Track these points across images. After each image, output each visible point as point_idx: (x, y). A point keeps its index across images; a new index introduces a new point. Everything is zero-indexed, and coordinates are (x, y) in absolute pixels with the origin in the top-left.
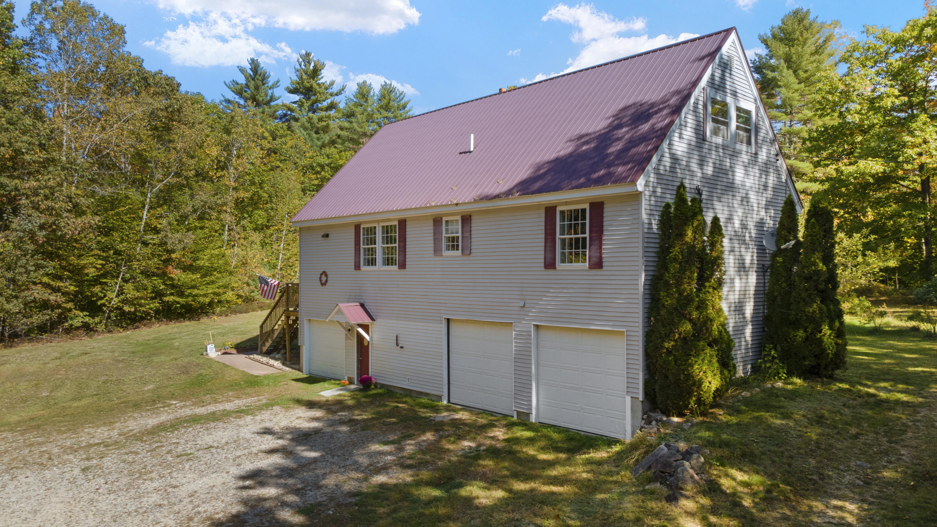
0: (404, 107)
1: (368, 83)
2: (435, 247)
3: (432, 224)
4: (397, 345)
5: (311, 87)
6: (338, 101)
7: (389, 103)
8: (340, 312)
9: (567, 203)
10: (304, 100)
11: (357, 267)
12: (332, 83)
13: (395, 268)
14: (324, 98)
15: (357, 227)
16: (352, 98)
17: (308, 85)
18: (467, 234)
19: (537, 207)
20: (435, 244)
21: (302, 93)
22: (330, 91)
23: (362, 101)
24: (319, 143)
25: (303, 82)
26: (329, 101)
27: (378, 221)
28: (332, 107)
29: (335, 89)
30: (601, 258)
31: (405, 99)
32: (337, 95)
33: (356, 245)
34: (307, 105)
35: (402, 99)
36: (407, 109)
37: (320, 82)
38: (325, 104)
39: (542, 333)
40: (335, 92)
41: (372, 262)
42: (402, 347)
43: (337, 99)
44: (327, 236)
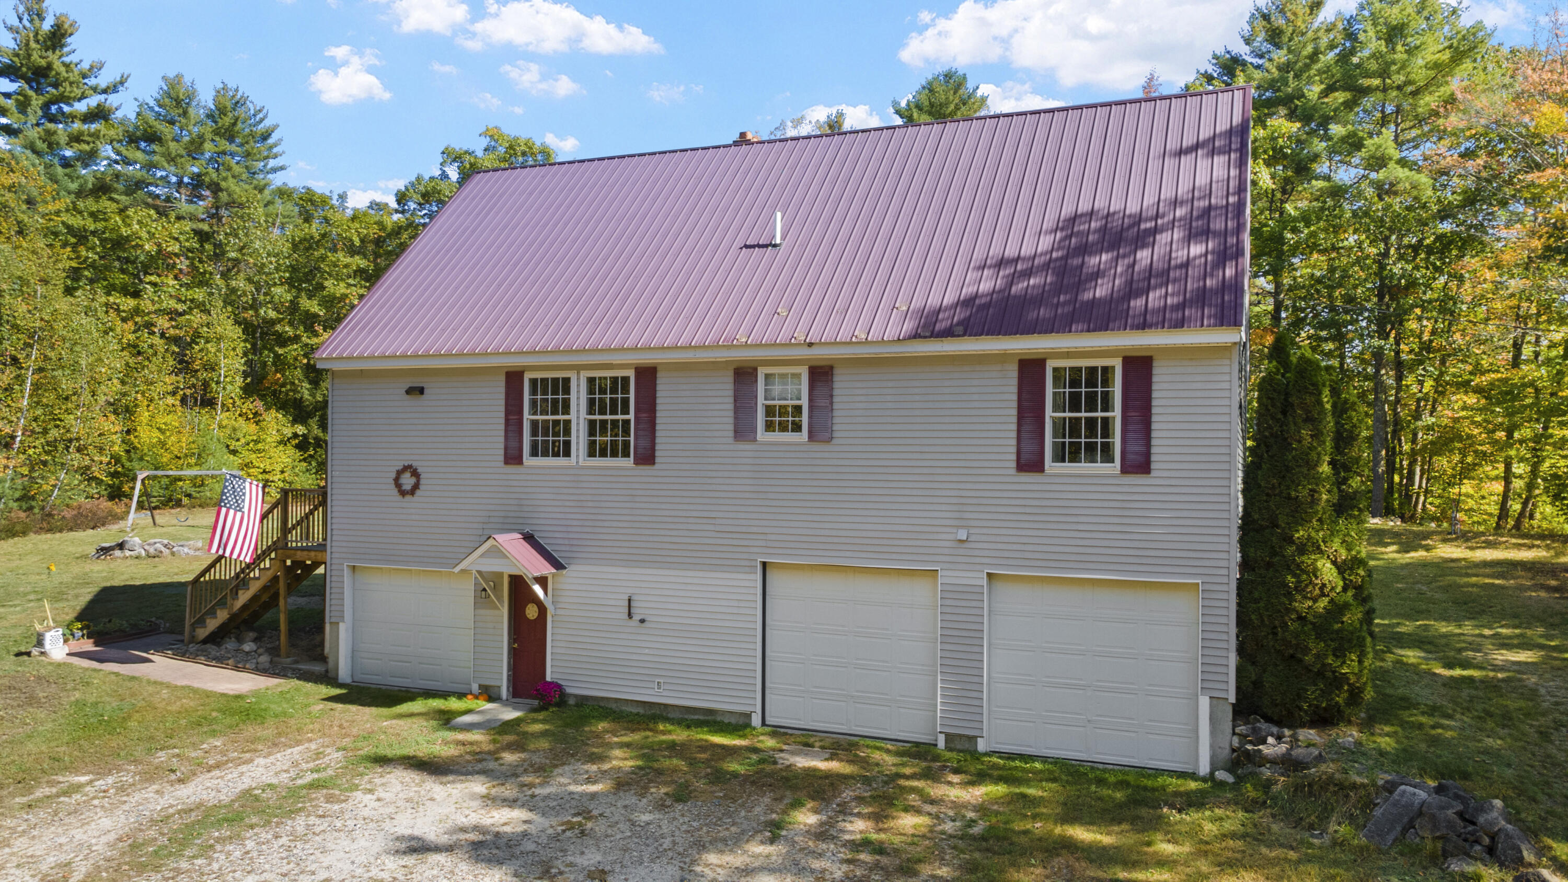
0: (265, 136)
1: (187, 79)
2: (736, 425)
3: (731, 379)
4: (630, 615)
5: (49, 67)
6: (115, 105)
7: (234, 124)
8: (497, 552)
9: (1068, 355)
10: (30, 94)
11: (513, 457)
12: (96, 68)
13: (629, 462)
14: (78, 92)
15: (514, 378)
16: (152, 103)
17: (43, 63)
18: (822, 402)
19: (1002, 358)
20: (736, 418)
21: (23, 77)
22: (92, 82)
23: (175, 113)
25: (29, 56)
26: (91, 102)
27: (578, 368)
28: (100, 114)
29: (103, 81)
30: (1148, 454)
31: (267, 123)
32: (105, 91)
33: (508, 413)
34: (37, 102)
35: (261, 120)
36: (271, 141)
37: (67, 59)
38: (81, 107)
39: (999, 586)
40: (103, 85)
41: (561, 450)
42: (642, 621)
43: (113, 100)
44: (421, 391)
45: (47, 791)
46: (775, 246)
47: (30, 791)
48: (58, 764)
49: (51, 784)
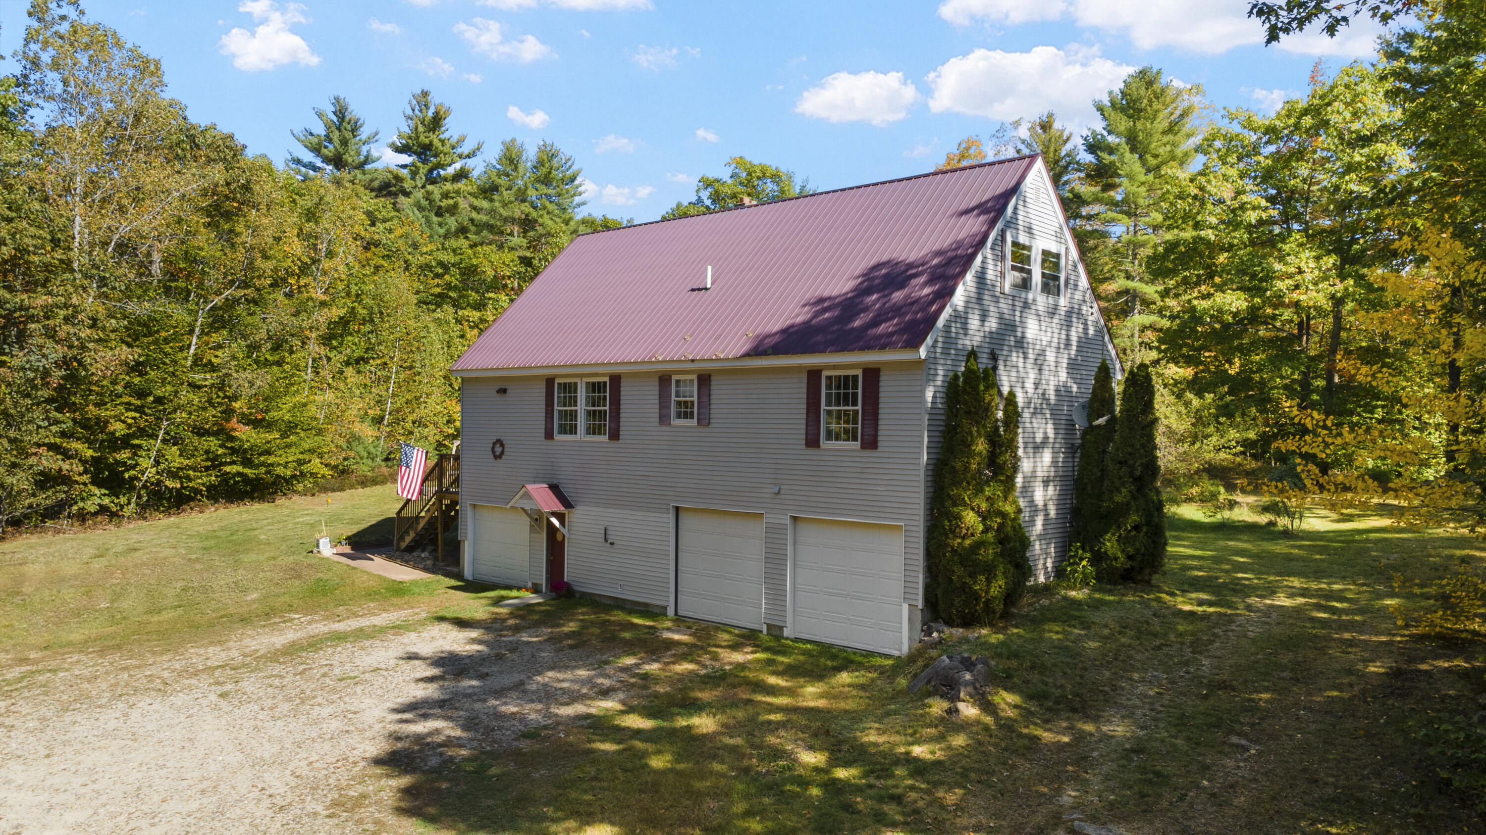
0: (573, 179)
1: (519, 141)
2: (660, 414)
3: (657, 383)
4: (606, 540)
5: (431, 144)
6: (472, 166)
7: (550, 173)
8: (527, 496)
9: (835, 367)
10: (419, 164)
11: (549, 435)
12: (461, 141)
13: (604, 438)
14: (449, 160)
15: (550, 381)
16: (495, 163)
17: (427, 141)
18: (705, 399)
19: (798, 369)
20: (660, 409)
21: (415, 153)
22: (459, 150)
23: (509, 169)
24: (442, 231)
25: (418, 137)
26: (458, 166)
27: (581, 376)
28: (462, 175)
29: (465, 149)
30: (876, 436)
31: (575, 168)
32: (468, 156)
33: (547, 405)
34: (423, 169)
35: (570, 167)
36: (576, 182)
37: (442, 136)
38: (451, 171)
39: (801, 526)
40: (466, 152)
41: (573, 430)
42: (612, 544)
43: (470, 163)
44: (503, 391)
45: (277, 620)
46: (706, 289)
47: (269, 619)
48: (291, 608)
49: (281, 617)
